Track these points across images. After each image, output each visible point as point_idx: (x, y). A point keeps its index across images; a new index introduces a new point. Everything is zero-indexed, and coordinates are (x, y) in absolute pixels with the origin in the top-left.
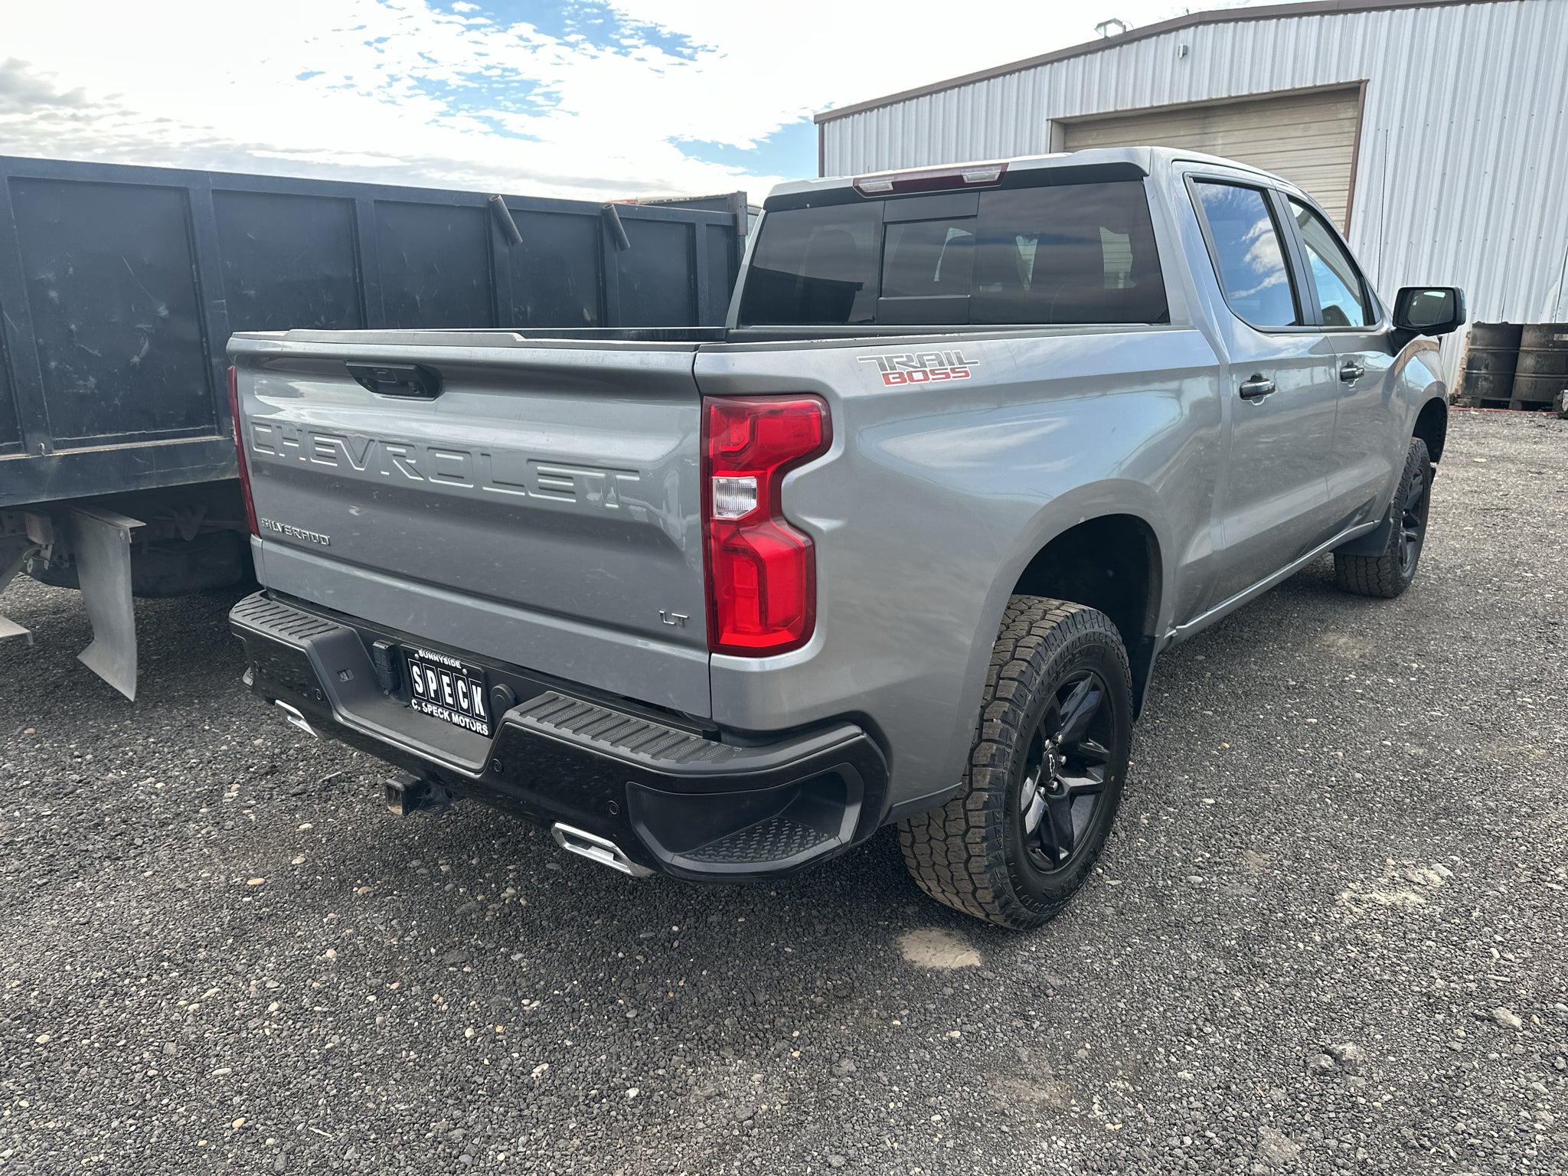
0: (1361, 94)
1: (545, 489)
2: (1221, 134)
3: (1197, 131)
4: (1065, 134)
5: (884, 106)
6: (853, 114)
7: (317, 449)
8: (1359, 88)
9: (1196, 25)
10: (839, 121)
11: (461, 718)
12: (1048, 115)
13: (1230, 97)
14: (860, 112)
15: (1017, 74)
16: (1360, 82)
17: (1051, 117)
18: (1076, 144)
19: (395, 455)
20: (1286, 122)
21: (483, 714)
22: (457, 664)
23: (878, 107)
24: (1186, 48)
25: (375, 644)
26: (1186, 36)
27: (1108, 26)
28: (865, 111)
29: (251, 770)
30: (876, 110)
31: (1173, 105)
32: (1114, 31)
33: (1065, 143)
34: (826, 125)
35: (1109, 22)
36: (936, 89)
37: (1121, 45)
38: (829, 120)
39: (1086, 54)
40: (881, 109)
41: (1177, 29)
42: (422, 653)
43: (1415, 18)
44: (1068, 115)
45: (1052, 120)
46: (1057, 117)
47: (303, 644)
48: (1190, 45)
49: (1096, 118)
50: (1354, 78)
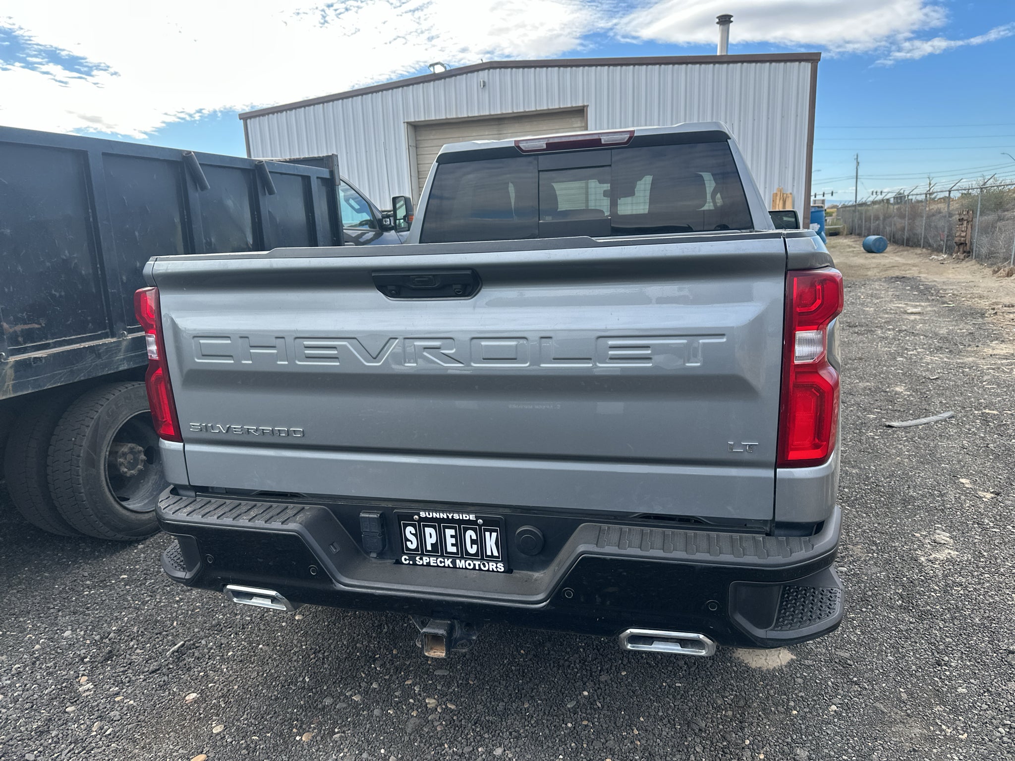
0: (585, 113)
1: (614, 359)
2: (509, 135)
3: (496, 133)
4: (415, 132)
5: (291, 109)
6: (268, 114)
7: (306, 352)
8: (583, 110)
9: (489, 69)
10: (258, 118)
11: (468, 562)
12: (404, 119)
13: (513, 113)
14: (273, 113)
15: (380, 93)
16: (584, 106)
17: (406, 121)
18: (423, 138)
19: (425, 348)
20: (545, 128)
21: (496, 554)
22: (472, 517)
23: (286, 110)
24: (484, 82)
25: (362, 515)
26: (483, 75)
27: (436, 66)
28: (277, 112)
29: (86, 660)
30: (285, 112)
31: (481, 116)
32: (439, 69)
33: (416, 137)
34: (248, 121)
35: (437, 64)
36: (326, 100)
37: (445, 78)
38: (250, 118)
39: (423, 82)
40: (288, 112)
41: (478, 71)
42: (423, 514)
43: (596, 72)
44: (417, 120)
45: (407, 123)
46: (409, 120)
47: (293, 526)
48: (486, 80)
49: (434, 122)
50: (580, 104)
